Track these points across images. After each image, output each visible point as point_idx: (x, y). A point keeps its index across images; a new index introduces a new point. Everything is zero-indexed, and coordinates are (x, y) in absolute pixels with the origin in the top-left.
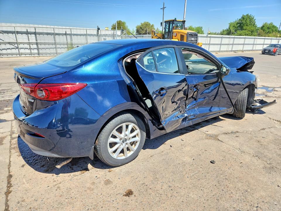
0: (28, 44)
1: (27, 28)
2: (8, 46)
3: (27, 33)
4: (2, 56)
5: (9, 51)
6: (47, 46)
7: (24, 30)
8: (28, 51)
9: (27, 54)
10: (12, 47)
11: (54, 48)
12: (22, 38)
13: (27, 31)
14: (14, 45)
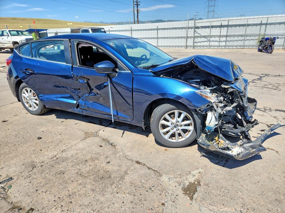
0: (219, 37)
1: (221, 22)
2: (203, 39)
3: (221, 26)
4: (196, 48)
5: (202, 44)
6: (236, 38)
7: (219, 24)
8: (217, 44)
9: (215, 47)
10: (205, 40)
11: (243, 40)
12: (215, 32)
13: (221, 24)
14: (207, 38)
